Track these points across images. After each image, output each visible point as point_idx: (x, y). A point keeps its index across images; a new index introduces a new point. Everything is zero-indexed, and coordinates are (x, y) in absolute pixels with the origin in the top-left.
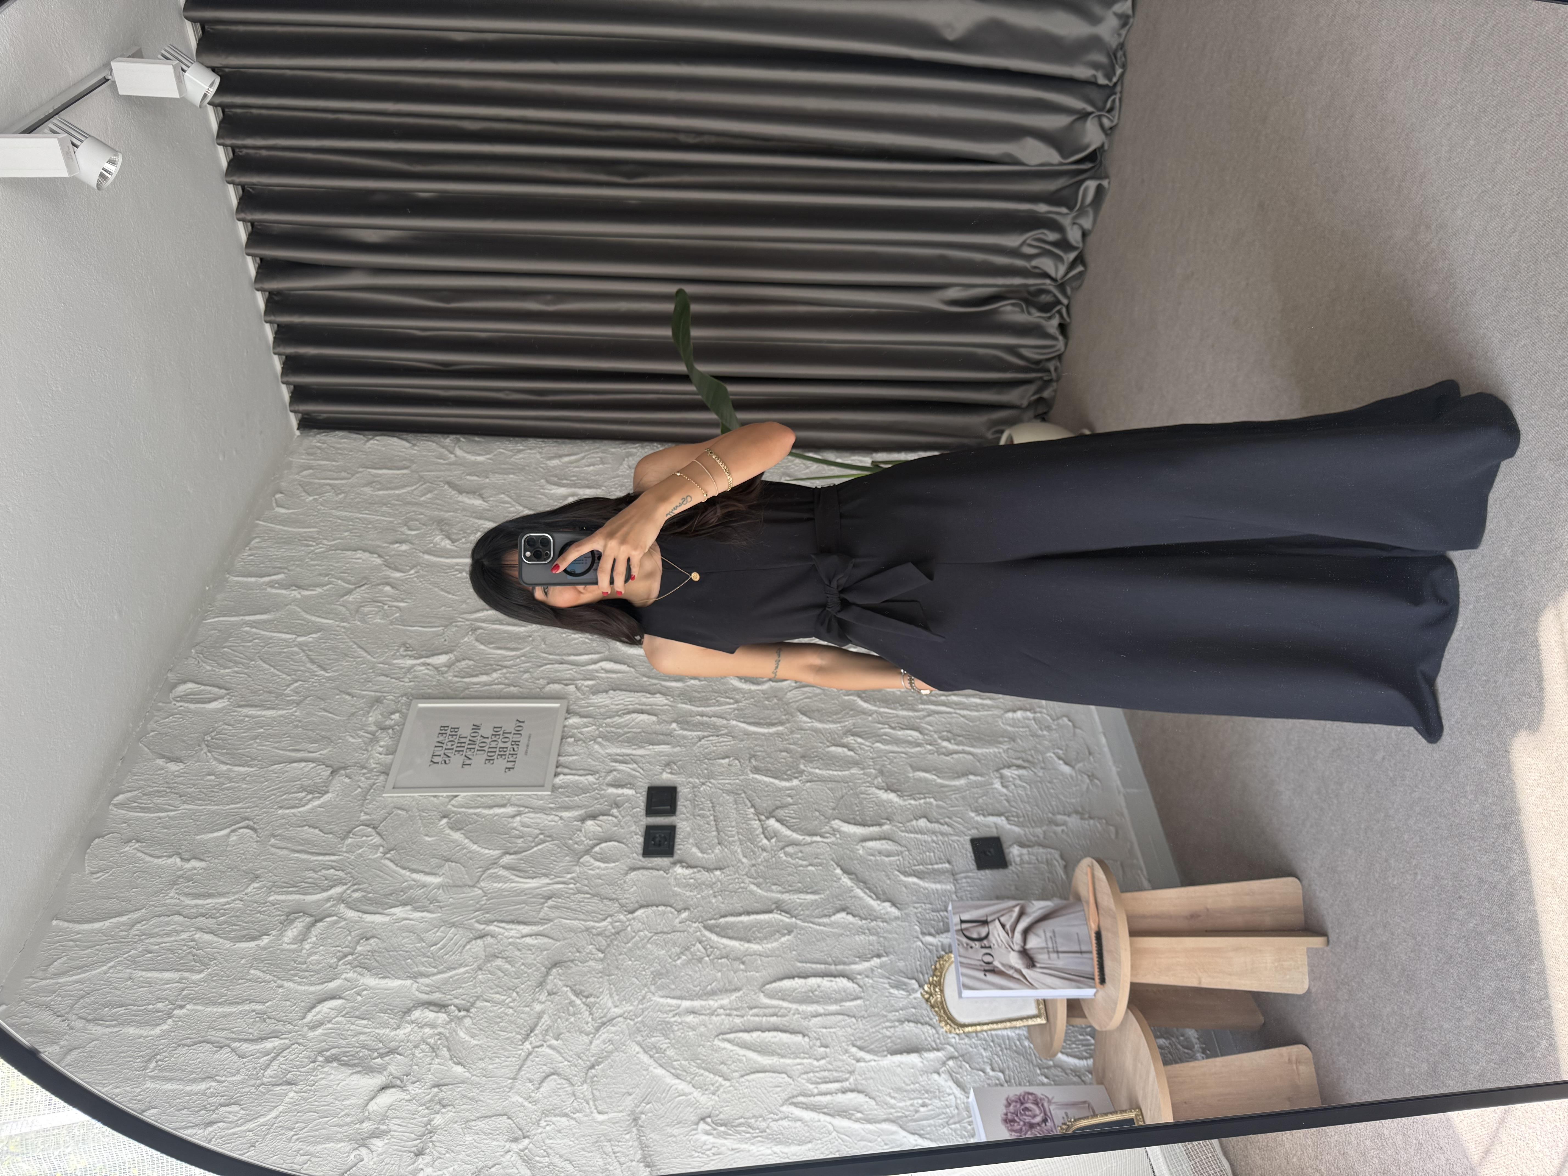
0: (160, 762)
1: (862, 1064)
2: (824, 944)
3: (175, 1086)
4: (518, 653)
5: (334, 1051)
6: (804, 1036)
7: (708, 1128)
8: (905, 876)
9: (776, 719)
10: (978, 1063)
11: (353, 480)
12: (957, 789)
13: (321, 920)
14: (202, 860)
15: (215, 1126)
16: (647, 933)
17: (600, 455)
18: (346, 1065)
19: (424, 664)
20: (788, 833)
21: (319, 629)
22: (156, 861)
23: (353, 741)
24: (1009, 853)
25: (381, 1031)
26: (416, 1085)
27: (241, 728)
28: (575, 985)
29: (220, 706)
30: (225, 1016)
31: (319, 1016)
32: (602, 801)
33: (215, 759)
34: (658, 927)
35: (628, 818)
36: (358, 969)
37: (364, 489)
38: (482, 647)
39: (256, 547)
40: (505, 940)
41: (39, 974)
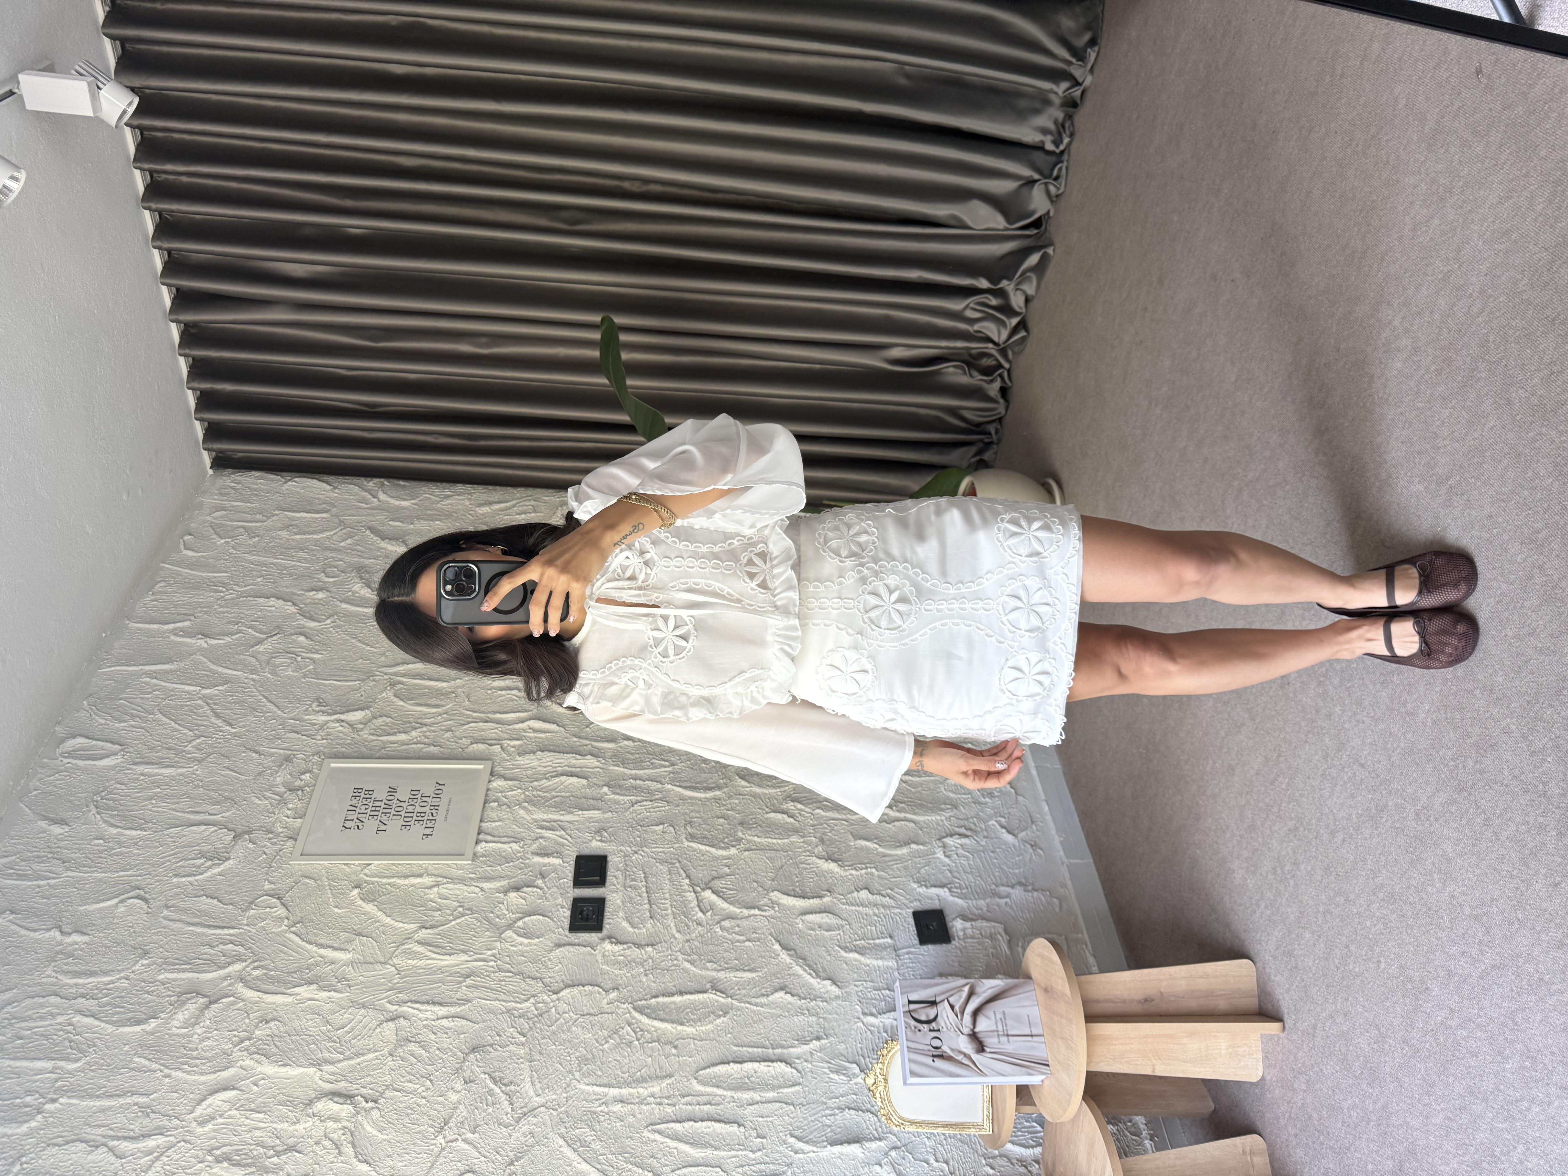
0: (43, 824)
1: (801, 1156)
2: (761, 1026)
4: (440, 710)
5: (225, 1149)
6: (739, 1126)
8: (846, 952)
9: (713, 783)
10: (921, 1154)
11: (269, 523)
12: (899, 859)
13: (215, 1002)
14: (85, 934)
16: (572, 1014)
17: (532, 503)
18: (238, 1164)
19: (338, 721)
20: (725, 905)
21: (226, 681)
22: (32, 934)
23: (260, 802)
24: (953, 927)
25: (279, 1126)
27: (136, 788)
28: (494, 1072)
29: (113, 763)
30: (103, 1110)
31: (210, 1110)
32: (526, 871)
33: (105, 821)
34: (585, 1008)
35: (554, 889)
36: (256, 1056)
37: (280, 533)
38: (401, 703)
39: (160, 592)
40: (419, 1022)
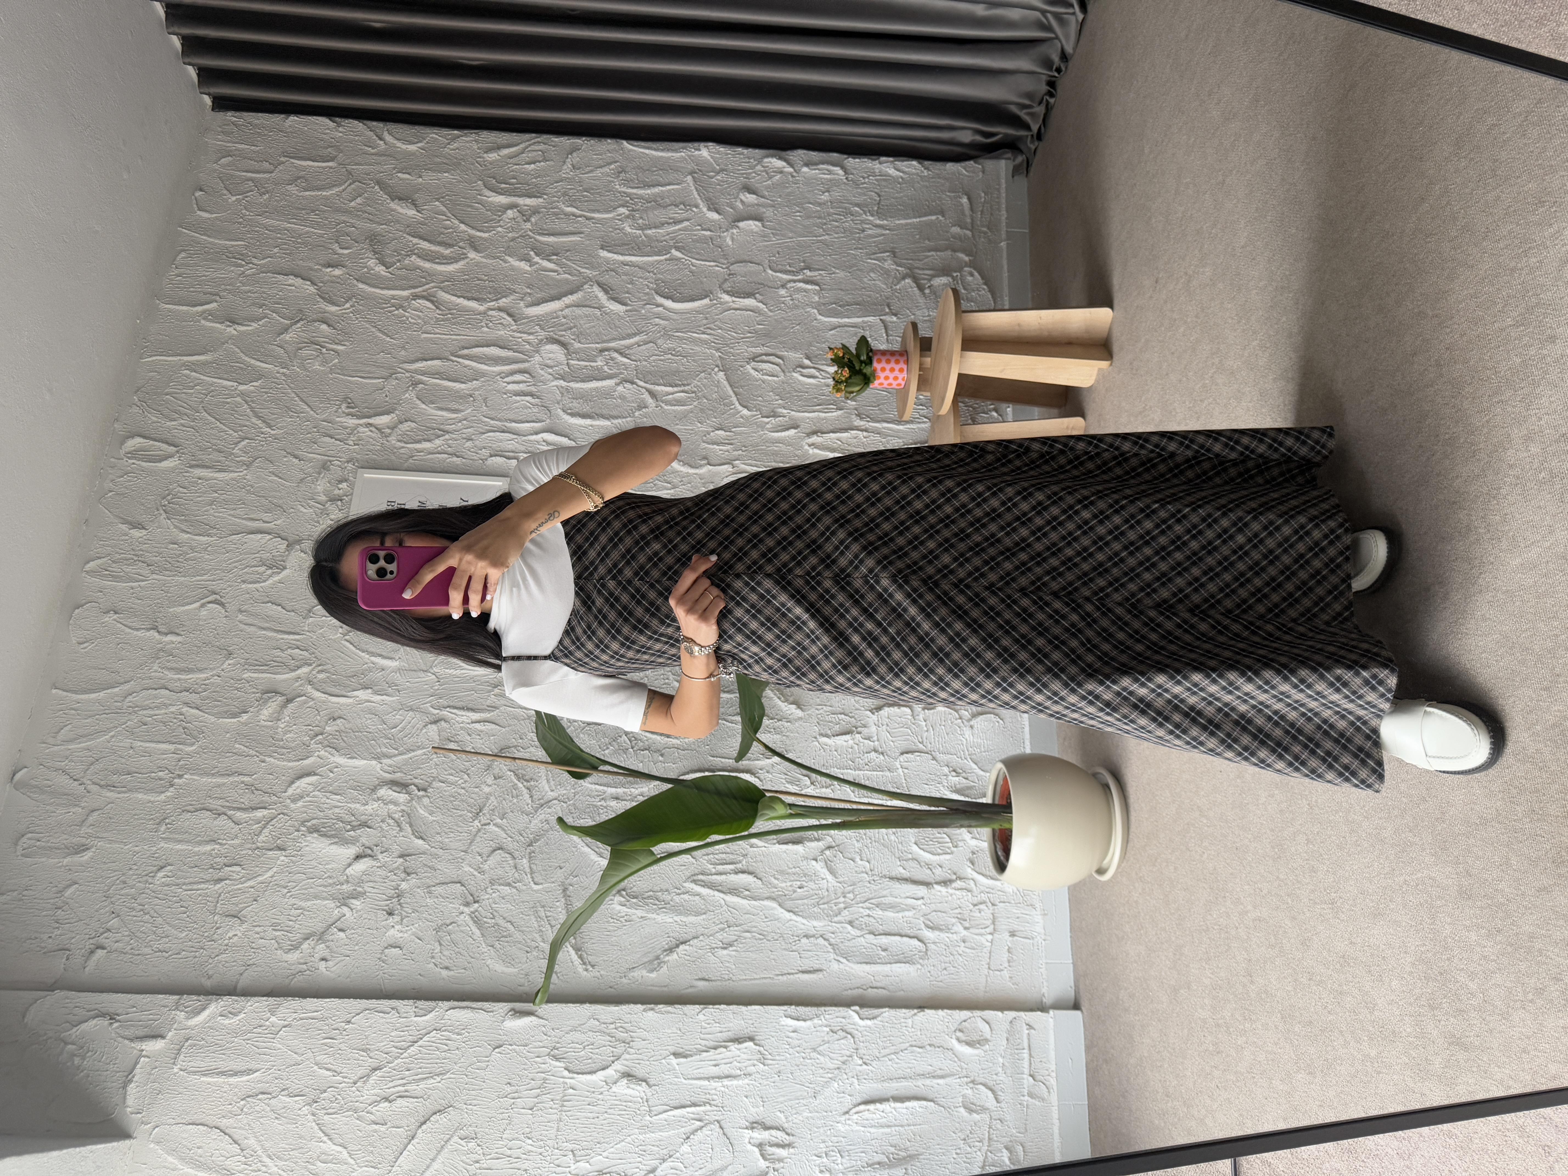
0: (124, 527)
3: (184, 847)
4: (460, 415)
5: (314, 822)
7: (623, 899)
11: (276, 175)
13: (291, 701)
14: (178, 634)
15: (223, 883)
18: (325, 835)
19: (367, 425)
21: (260, 376)
22: (135, 633)
23: (305, 511)
25: (353, 806)
26: (384, 854)
27: (196, 492)
28: (516, 771)
29: (172, 465)
30: (219, 786)
31: (298, 791)
33: (176, 527)
36: (328, 749)
37: (289, 187)
38: (424, 406)
39: (183, 264)
40: (457, 725)
41: (51, 740)
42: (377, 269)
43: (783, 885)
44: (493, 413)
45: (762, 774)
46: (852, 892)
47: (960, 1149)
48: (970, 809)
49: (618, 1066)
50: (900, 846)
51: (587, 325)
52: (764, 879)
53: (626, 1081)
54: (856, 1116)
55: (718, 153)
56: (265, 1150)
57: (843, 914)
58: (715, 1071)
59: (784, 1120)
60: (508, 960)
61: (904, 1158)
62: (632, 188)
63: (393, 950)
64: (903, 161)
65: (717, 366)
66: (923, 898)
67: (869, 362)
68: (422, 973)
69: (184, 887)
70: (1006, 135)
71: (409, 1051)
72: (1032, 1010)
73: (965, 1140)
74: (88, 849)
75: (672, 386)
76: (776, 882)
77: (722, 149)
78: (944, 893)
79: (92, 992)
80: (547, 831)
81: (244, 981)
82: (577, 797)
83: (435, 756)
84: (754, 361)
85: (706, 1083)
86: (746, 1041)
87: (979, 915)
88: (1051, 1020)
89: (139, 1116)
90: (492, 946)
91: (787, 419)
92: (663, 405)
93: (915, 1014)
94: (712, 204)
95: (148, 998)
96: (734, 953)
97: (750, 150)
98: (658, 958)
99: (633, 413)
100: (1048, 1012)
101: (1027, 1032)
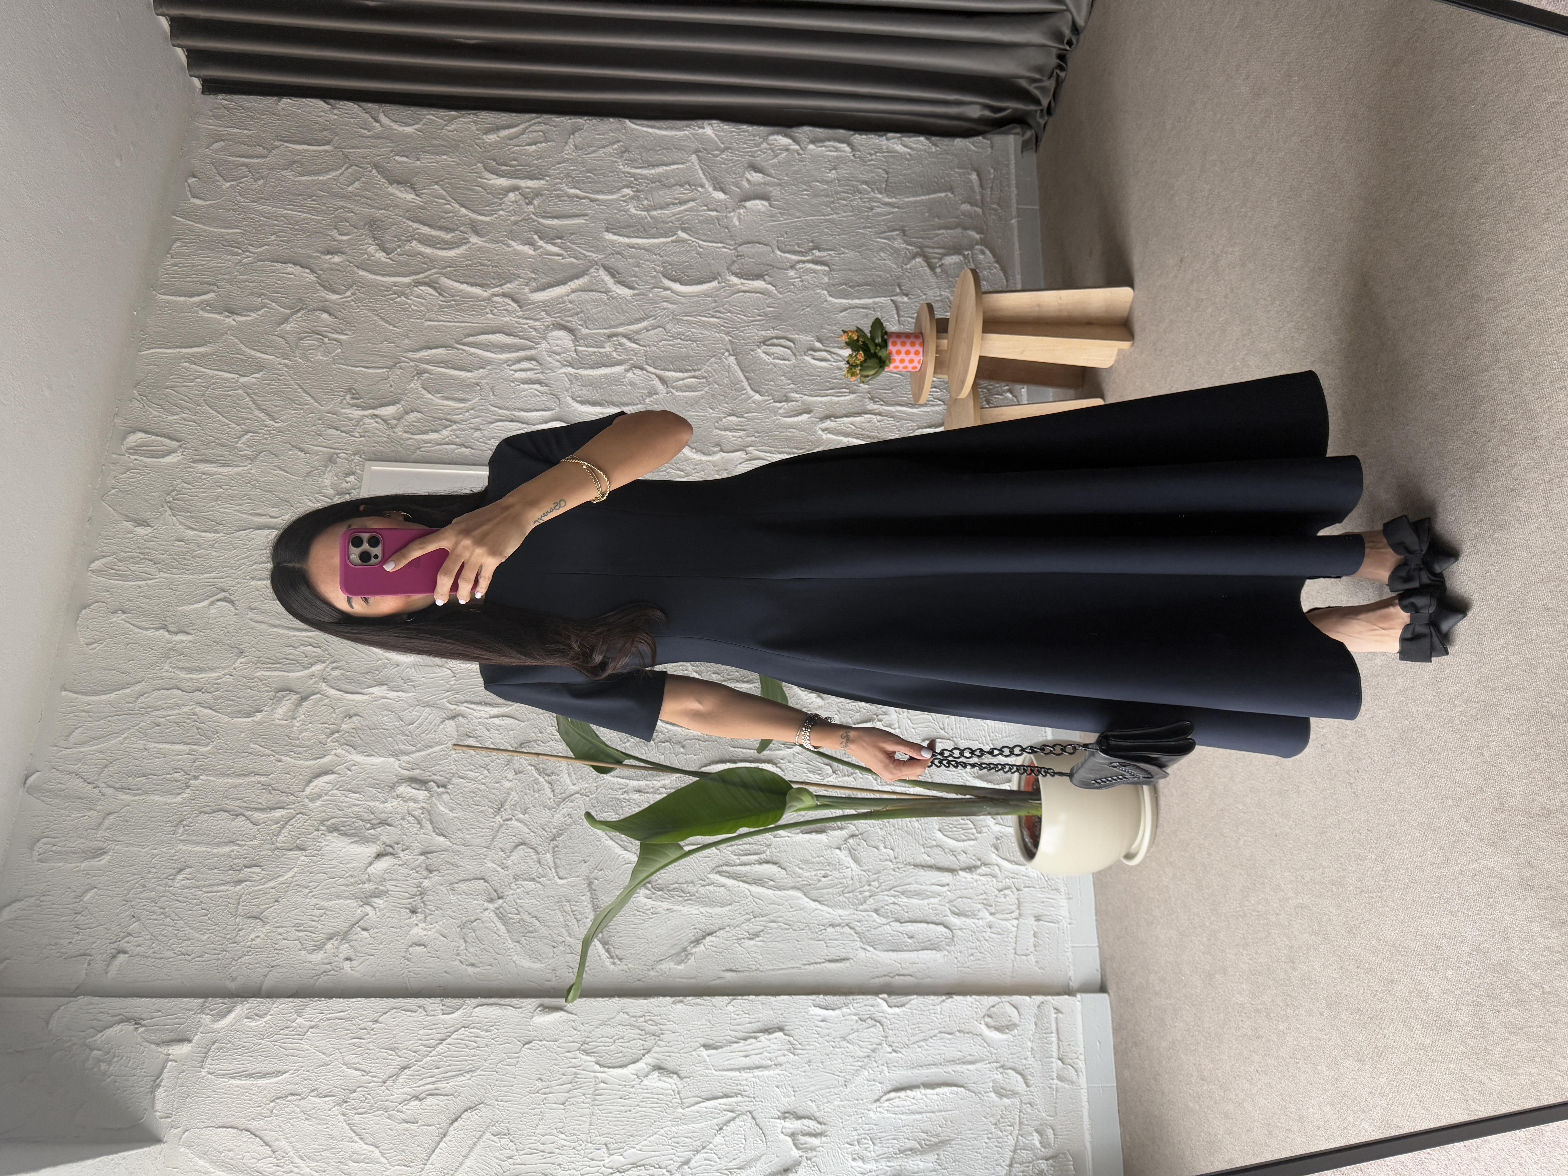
0: (129, 525)
1: (779, 841)
3: (203, 849)
4: (467, 405)
5: (333, 821)
7: (650, 893)
10: (874, 841)
11: (271, 159)
13: (306, 698)
14: (188, 633)
15: (243, 885)
18: (345, 834)
19: (373, 416)
21: (261, 367)
22: (145, 632)
25: (372, 804)
26: (406, 852)
27: (200, 487)
28: (538, 764)
29: (175, 460)
30: (235, 787)
31: (317, 790)
33: (181, 523)
36: (345, 746)
37: (284, 173)
38: (430, 396)
39: (178, 254)
40: (475, 720)
41: (62, 743)
42: (377, 255)
43: (808, 874)
44: (500, 402)
45: (784, 764)
46: (877, 880)
47: (991, 1133)
48: (997, 797)
49: (649, 1059)
50: (924, 833)
51: (594, 311)
52: (788, 869)
53: (657, 1074)
54: (887, 1104)
55: (723, 130)
56: (297, 1151)
57: (868, 902)
58: (746, 1062)
59: (816, 1110)
60: (534, 955)
61: (936, 1144)
62: (636, 168)
63: (418, 948)
64: (910, 137)
65: (728, 350)
66: (948, 885)
67: (884, 344)
68: (448, 971)
69: (204, 889)
70: (1015, 110)
71: (437, 1049)
72: (1059, 994)
73: (996, 1124)
74: (105, 853)
75: (683, 372)
76: (800, 871)
77: (726, 127)
78: (969, 879)
79: (115, 997)
80: (570, 825)
81: (269, 983)
82: (599, 790)
83: (453, 752)
84: (765, 344)
85: (737, 1073)
86: (775, 1032)
87: (1004, 900)
88: (1079, 1003)
89: (169, 1120)
90: (518, 942)
91: (799, 404)
92: (674, 391)
93: (943, 1001)
94: (718, 183)
95: (173, 1002)
96: (760, 943)
97: (755, 127)
98: (685, 950)
99: (644, 400)
100: (1075, 996)
101: (1055, 1016)
